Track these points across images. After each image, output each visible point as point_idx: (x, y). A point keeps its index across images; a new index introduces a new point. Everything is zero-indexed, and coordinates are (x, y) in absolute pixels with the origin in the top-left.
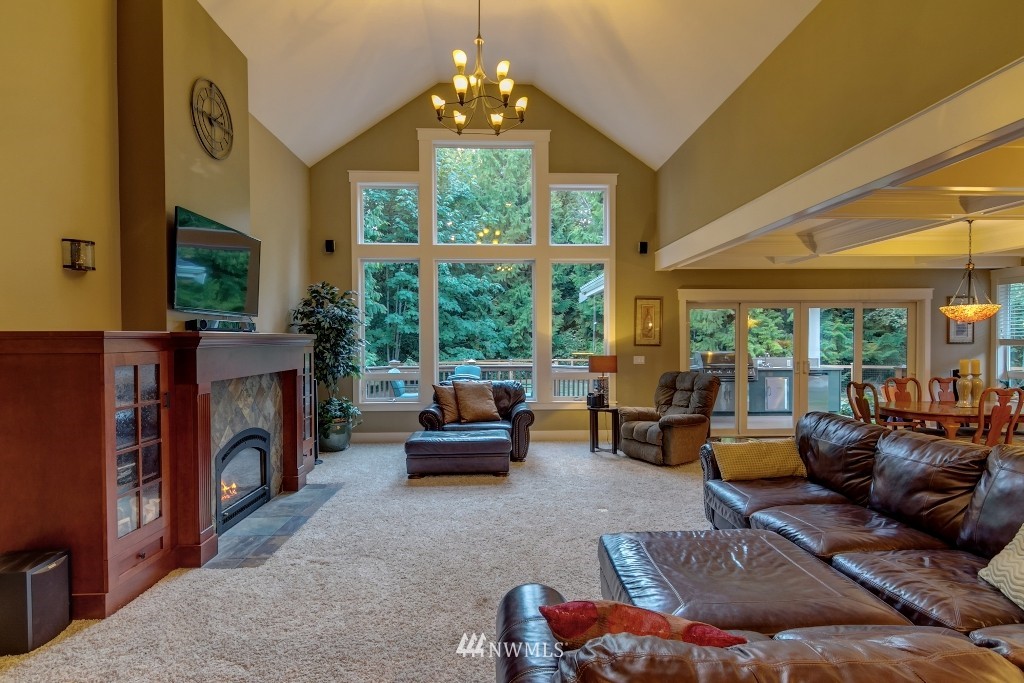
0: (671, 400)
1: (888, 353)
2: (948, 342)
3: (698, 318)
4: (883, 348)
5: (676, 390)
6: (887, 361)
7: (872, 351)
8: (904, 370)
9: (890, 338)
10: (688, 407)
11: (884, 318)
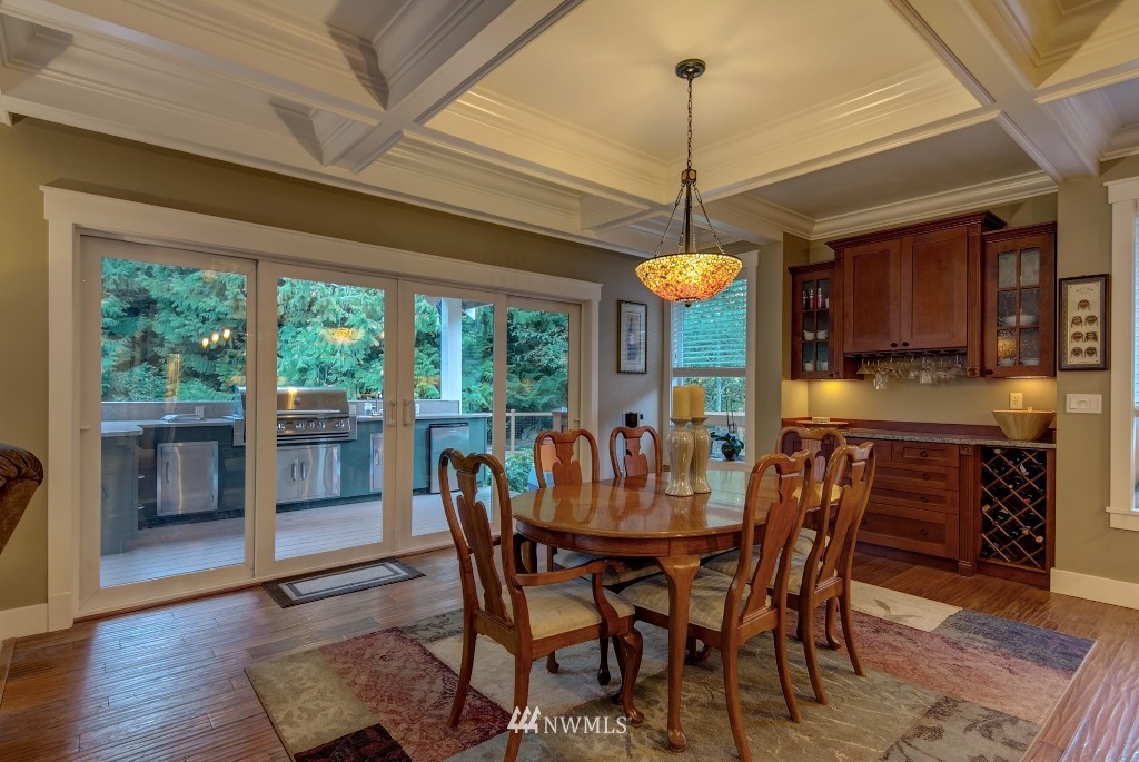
1: (546, 399)
2: (619, 371)
3: (329, 349)
4: (542, 392)
6: (546, 407)
7: (531, 397)
8: (564, 416)
9: (549, 382)
11: (542, 358)
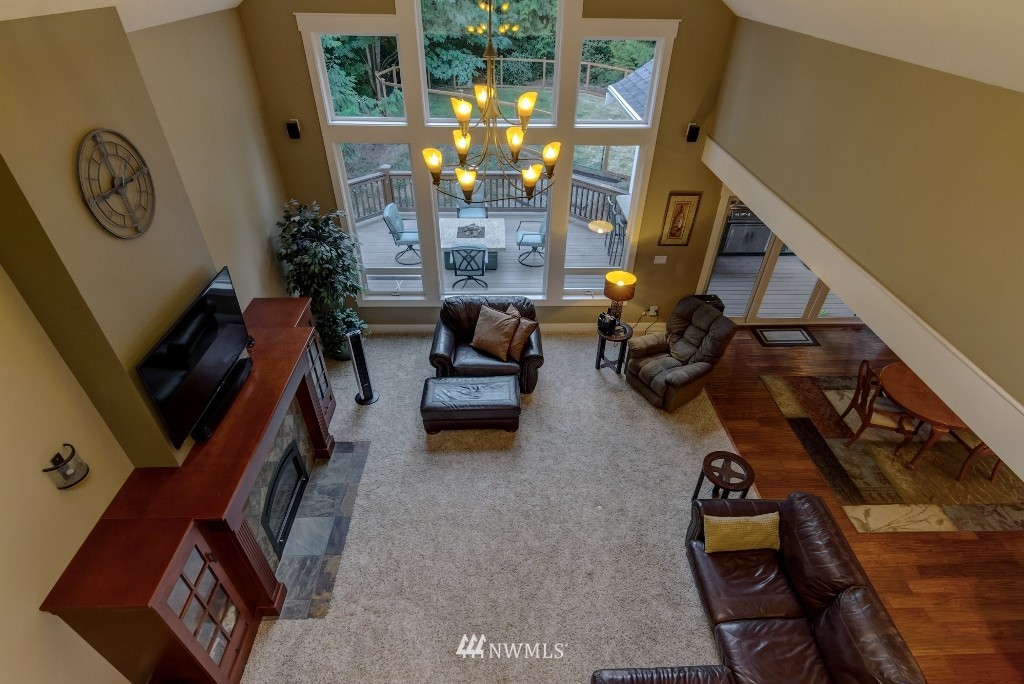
0: (683, 332)
5: (690, 323)
10: (698, 347)
